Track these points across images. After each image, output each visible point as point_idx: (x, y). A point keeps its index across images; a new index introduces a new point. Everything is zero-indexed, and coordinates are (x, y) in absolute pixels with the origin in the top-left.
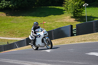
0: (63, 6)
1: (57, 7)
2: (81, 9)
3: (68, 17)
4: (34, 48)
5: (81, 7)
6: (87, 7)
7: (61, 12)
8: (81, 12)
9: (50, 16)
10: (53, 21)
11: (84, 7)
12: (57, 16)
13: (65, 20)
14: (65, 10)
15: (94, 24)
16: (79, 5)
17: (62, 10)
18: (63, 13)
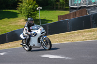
0: (17, 9)
1: (11, 11)
2: (35, 12)
3: (23, 20)
4: (26, 49)
5: (35, 10)
6: (41, 10)
7: (15, 16)
8: (35, 15)
9: (4, 20)
10: (7, 25)
11: (38, 10)
12: (11, 19)
13: (19, 23)
14: (19, 14)
15: (47, 26)
16: (33, 8)
17: (16, 13)
18: (17, 17)
